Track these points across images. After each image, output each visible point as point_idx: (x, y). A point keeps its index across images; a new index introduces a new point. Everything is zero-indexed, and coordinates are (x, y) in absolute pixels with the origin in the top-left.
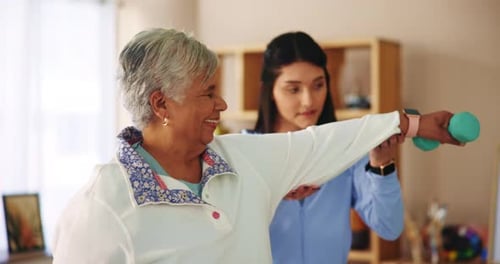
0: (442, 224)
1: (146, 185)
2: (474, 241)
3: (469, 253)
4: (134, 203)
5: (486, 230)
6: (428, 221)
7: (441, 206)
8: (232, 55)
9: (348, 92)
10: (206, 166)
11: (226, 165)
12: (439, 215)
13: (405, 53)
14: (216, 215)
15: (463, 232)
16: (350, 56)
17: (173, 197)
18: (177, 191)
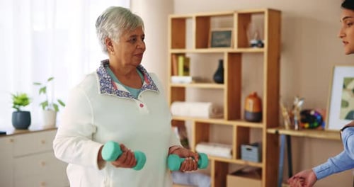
0: (301, 109)
1: (107, 86)
2: (319, 118)
3: (316, 124)
4: (99, 92)
5: (325, 111)
6: (294, 107)
7: (300, 100)
8: (191, 18)
9: (252, 38)
10: (145, 83)
11: (155, 86)
12: (299, 104)
13: (283, 16)
14: (142, 106)
15: (312, 113)
16: (254, 17)
17: (119, 93)
18: (122, 92)
